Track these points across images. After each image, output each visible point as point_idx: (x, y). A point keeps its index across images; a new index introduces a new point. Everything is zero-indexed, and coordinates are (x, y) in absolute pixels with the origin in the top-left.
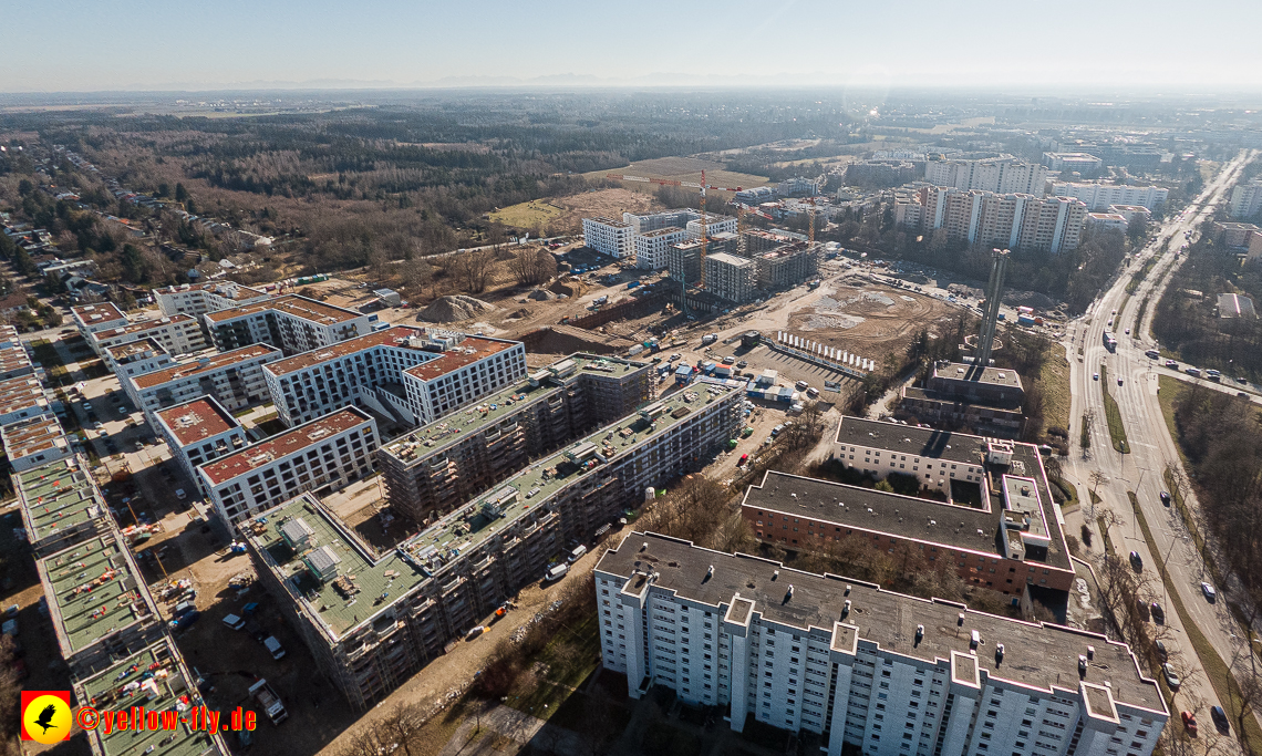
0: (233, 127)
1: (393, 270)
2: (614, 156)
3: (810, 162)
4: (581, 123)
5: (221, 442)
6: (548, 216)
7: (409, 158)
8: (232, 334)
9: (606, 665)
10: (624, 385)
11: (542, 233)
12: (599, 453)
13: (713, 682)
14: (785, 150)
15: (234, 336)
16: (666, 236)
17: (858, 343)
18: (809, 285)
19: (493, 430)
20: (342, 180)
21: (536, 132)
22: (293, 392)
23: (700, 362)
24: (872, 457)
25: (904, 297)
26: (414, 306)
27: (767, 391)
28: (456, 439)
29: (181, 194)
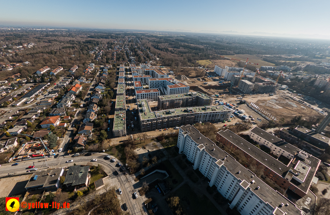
0: (161, 38)
1: (175, 68)
2: (232, 52)
3: (294, 62)
4: (227, 43)
5: (140, 88)
6: (209, 63)
7: (187, 47)
9: (177, 146)
10: (205, 101)
11: (206, 67)
12: (193, 111)
13: (193, 158)
14: (286, 57)
15: (147, 73)
16: (233, 73)
17: (276, 113)
18: (269, 94)
19: (177, 100)
20: (173, 50)
21: (215, 44)
22: (151, 84)
23: (226, 103)
24: (259, 139)
25: (302, 106)
26: (175, 75)
27: (240, 114)
28: (170, 99)
29: (149, 49)
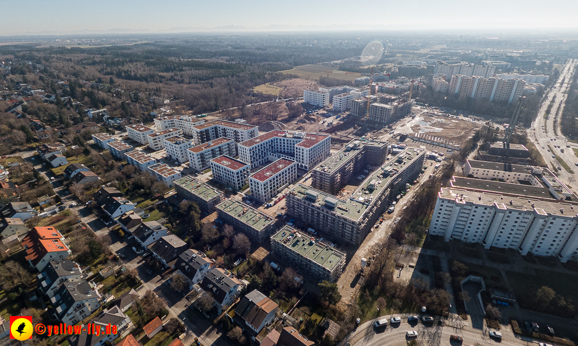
5: (244, 170)
8: (204, 135)
19: (346, 164)
24: (486, 173)
